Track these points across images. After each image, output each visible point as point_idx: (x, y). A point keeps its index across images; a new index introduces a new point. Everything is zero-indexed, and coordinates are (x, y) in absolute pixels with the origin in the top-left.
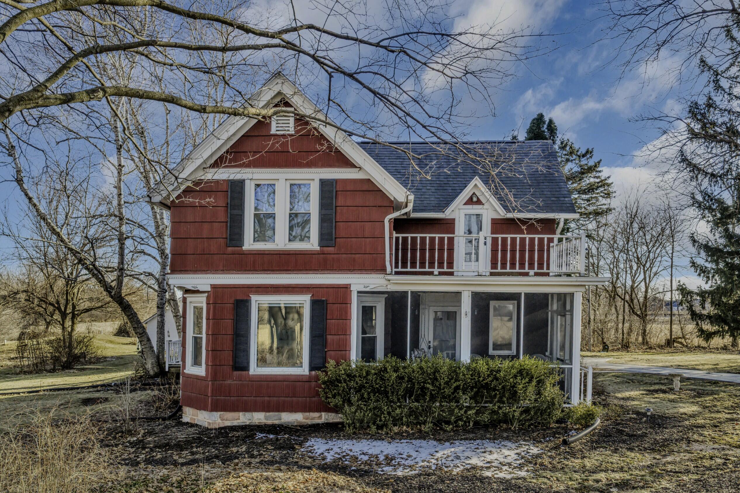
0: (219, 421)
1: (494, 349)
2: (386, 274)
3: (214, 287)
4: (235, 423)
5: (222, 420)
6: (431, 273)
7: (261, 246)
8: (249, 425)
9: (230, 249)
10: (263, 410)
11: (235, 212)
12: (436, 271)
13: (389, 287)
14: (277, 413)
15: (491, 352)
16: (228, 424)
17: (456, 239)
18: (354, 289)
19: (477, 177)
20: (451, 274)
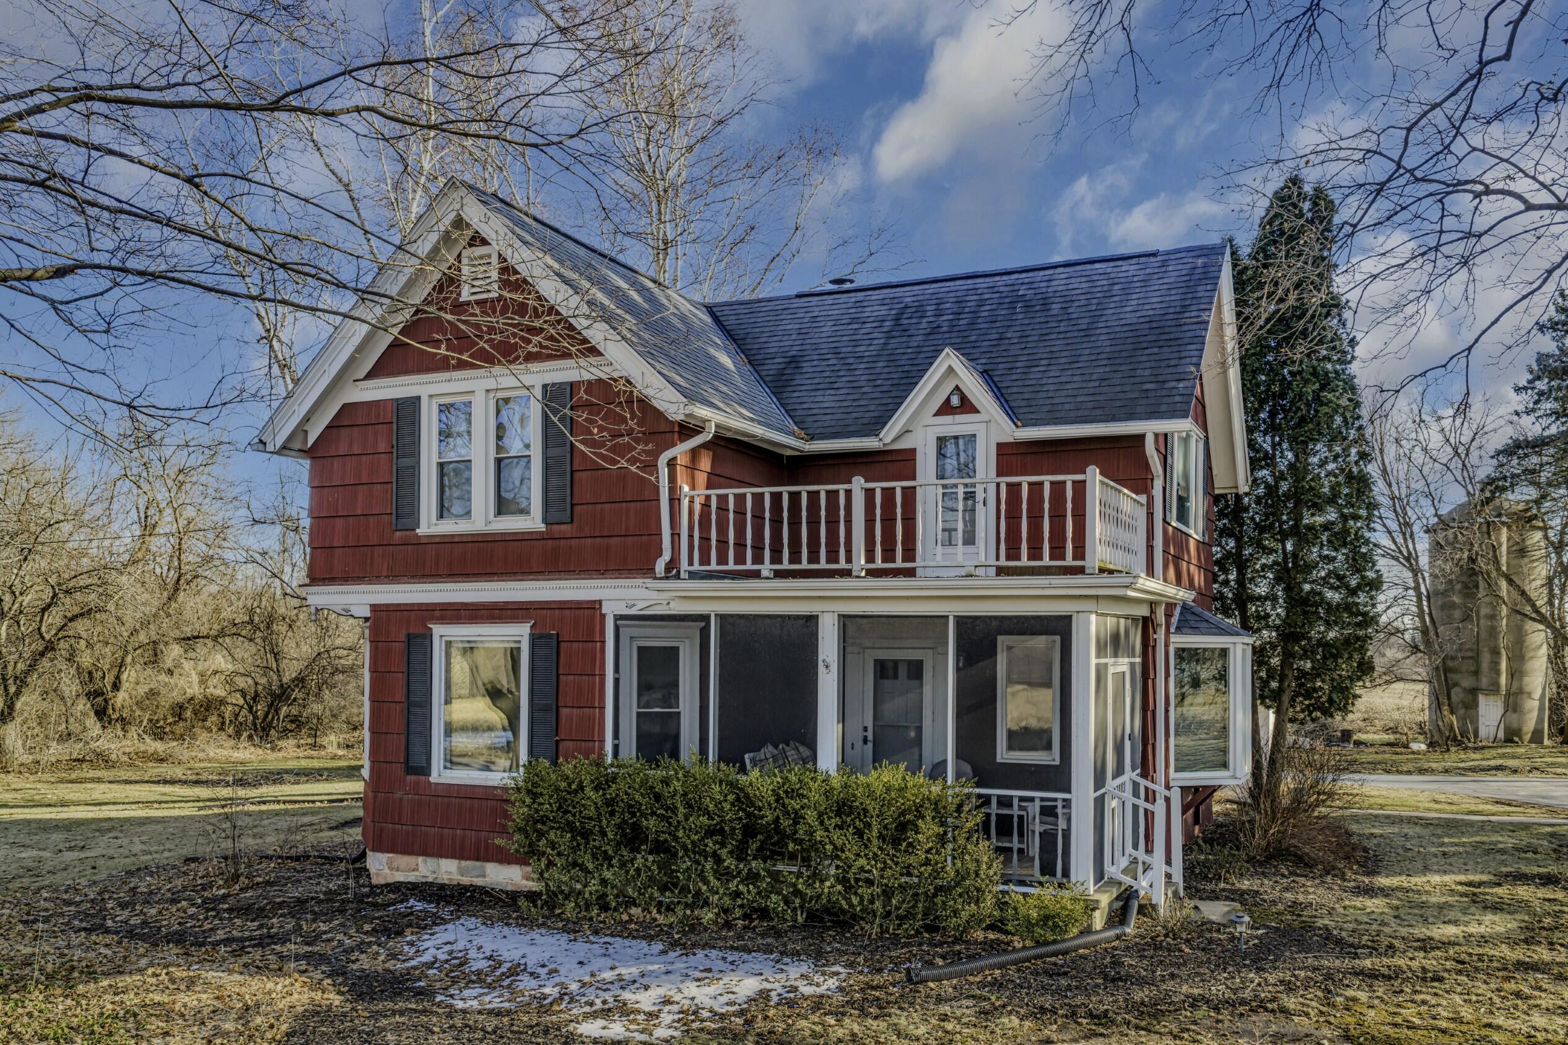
0: (387, 871)
1: (1010, 748)
2: (656, 578)
3: (374, 608)
4: (411, 877)
5: (391, 868)
6: (756, 575)
7: (448, 527)
8: (431, 884)
9: (398, 534)
10: (453, 857)
11: (405, 462)
12: (766, 569)
13: (673, 605)
14: (478, 864)
15: (1004, 755)
16: (400, 877)
17: (919, 492)
18: (610, 610)
19: (947, 350)
20: (911, 573)
